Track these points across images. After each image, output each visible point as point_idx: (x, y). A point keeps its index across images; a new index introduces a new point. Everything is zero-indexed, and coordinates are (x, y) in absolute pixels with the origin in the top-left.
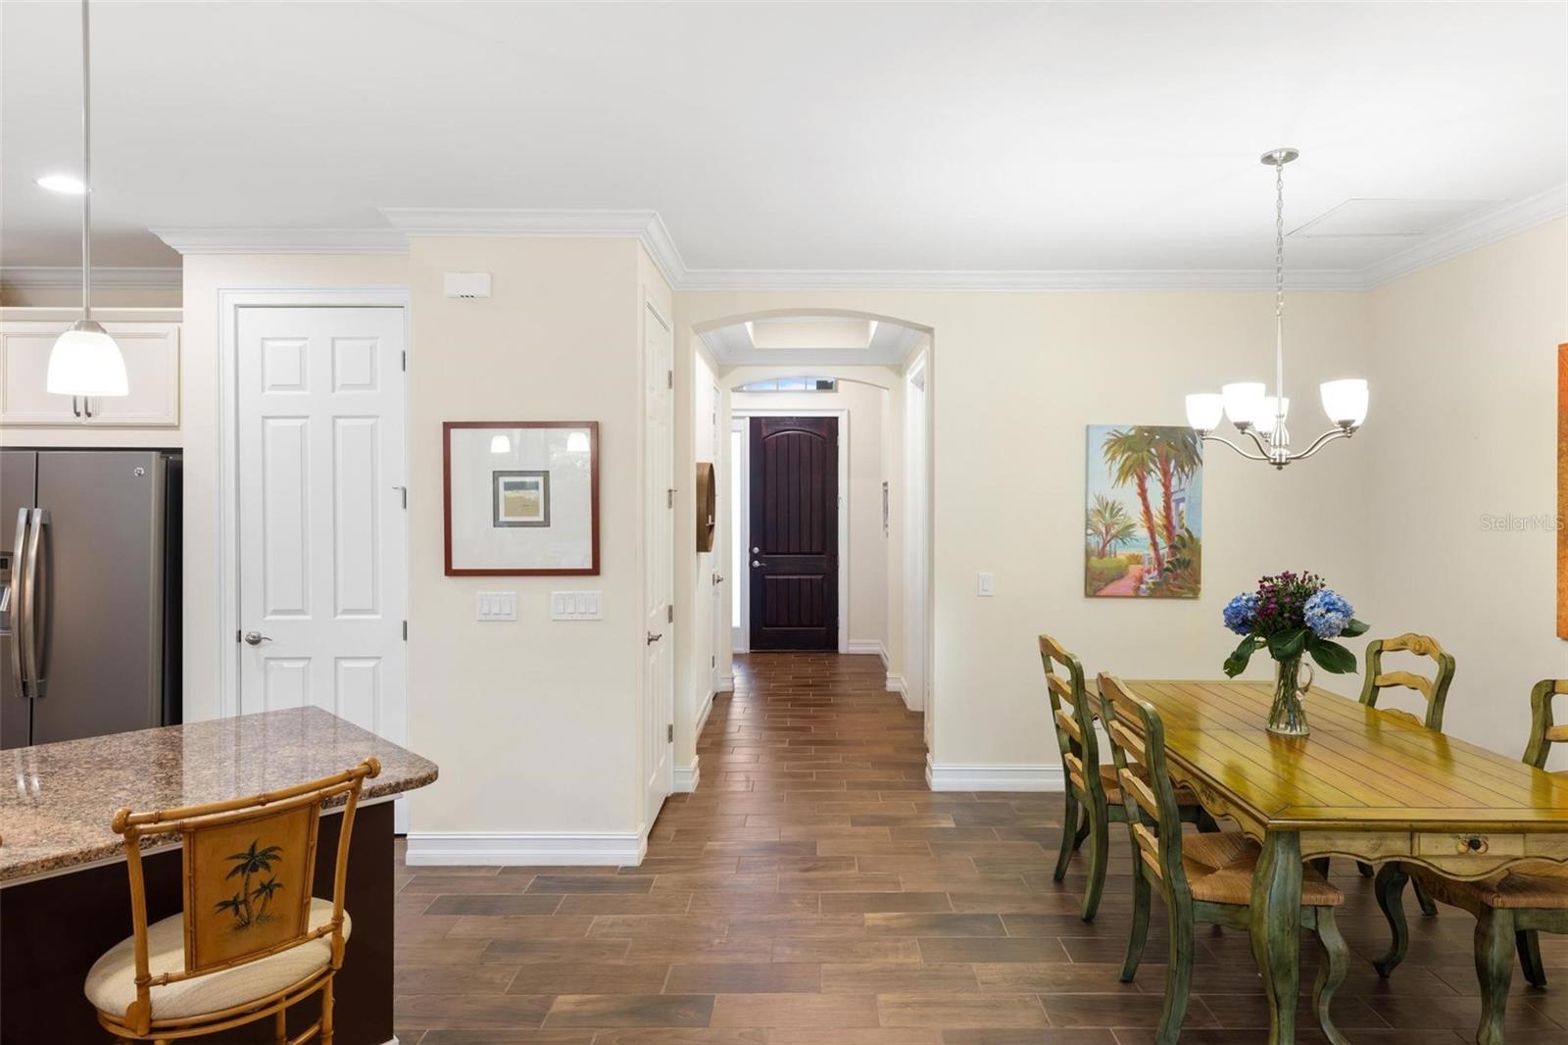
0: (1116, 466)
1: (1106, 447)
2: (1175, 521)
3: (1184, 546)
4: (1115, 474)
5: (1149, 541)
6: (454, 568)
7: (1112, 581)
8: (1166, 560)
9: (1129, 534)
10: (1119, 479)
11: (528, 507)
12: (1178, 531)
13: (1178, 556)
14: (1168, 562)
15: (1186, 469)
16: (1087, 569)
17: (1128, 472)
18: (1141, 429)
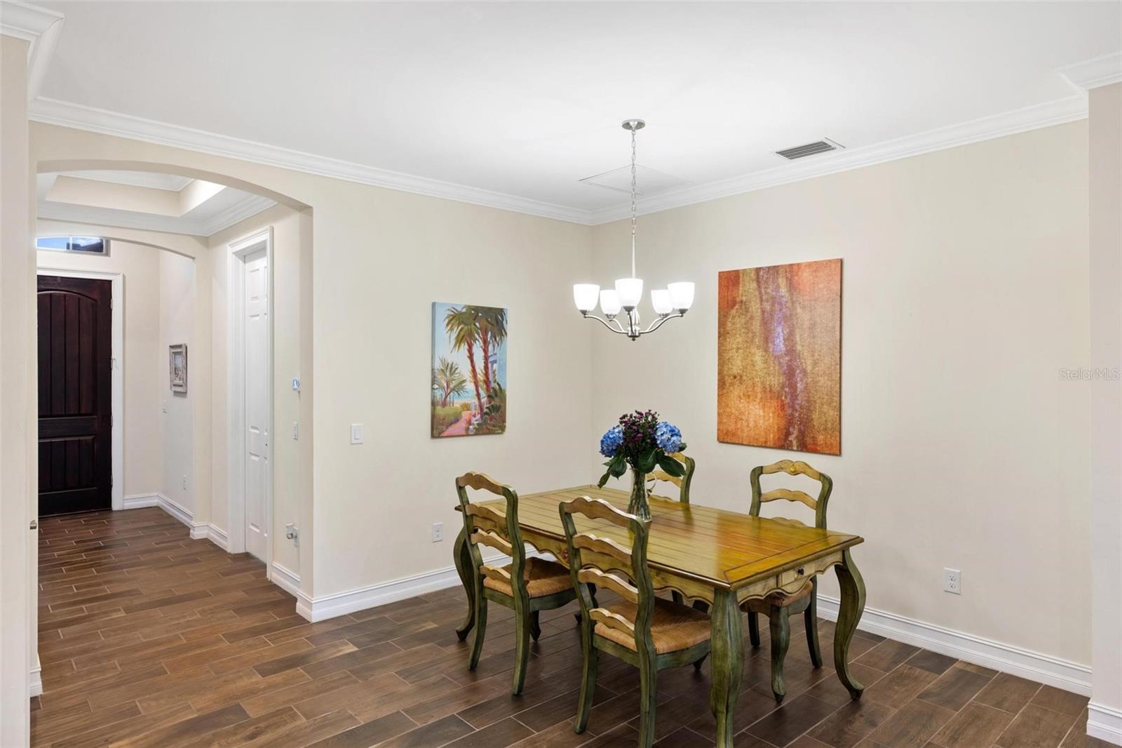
0: (454, 335)
1: (447, 321)
2: (491, 377)
3: (496, 395)
4: (453, 342)
5: (475, 393)
7: (452, 424)
8: (485, 406)
9: (462, 388)
10: (455, 345)
12: (493, 385)
13: (493, 403)
14: (487, 408)
15: (498, 339)
16: (433, 416)
17: (461, 341)
18: (470, 308)
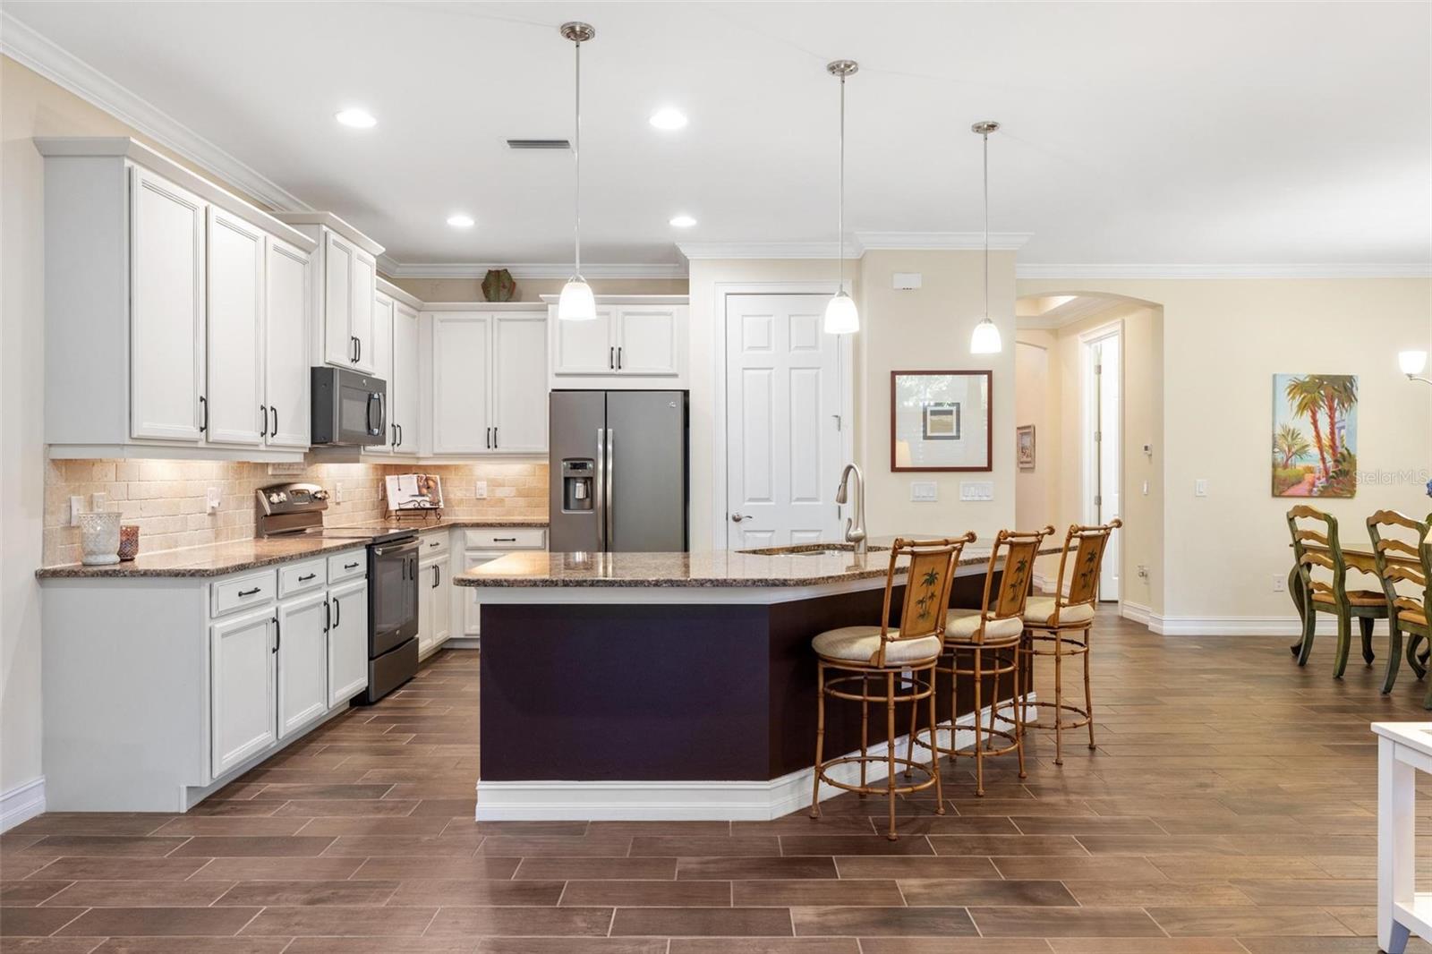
0: (1297, 402)
1: (1288, 390)
2: (1338, 443)
3: (1344, 460)
4: (1295, 409)
5: (1319, 456)
6: (897, 466)
7: (1293, 485)
8: (1331, 470)
9: (1305, 452)
10: (1297, 412)
11: (948, 426)
12: (1340, 450)
13: (1340, 467)
14: (1333, 472)
15: (1346, 405)
16: (1274, 477)
17: (1305, 407)
18: (1314, 377)
